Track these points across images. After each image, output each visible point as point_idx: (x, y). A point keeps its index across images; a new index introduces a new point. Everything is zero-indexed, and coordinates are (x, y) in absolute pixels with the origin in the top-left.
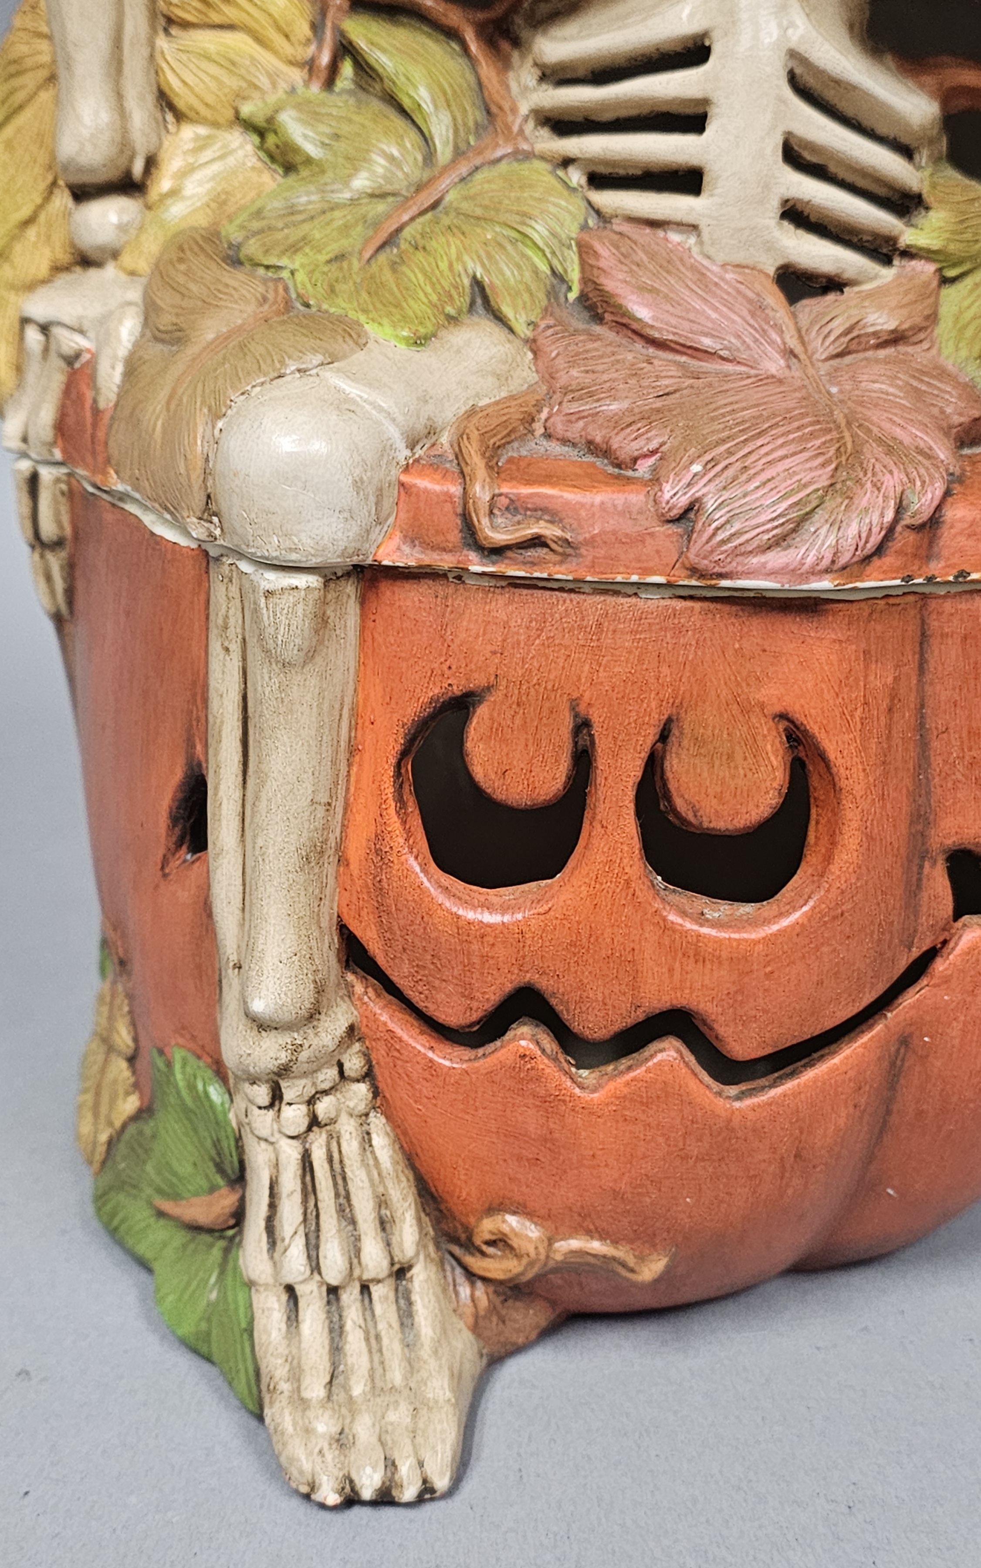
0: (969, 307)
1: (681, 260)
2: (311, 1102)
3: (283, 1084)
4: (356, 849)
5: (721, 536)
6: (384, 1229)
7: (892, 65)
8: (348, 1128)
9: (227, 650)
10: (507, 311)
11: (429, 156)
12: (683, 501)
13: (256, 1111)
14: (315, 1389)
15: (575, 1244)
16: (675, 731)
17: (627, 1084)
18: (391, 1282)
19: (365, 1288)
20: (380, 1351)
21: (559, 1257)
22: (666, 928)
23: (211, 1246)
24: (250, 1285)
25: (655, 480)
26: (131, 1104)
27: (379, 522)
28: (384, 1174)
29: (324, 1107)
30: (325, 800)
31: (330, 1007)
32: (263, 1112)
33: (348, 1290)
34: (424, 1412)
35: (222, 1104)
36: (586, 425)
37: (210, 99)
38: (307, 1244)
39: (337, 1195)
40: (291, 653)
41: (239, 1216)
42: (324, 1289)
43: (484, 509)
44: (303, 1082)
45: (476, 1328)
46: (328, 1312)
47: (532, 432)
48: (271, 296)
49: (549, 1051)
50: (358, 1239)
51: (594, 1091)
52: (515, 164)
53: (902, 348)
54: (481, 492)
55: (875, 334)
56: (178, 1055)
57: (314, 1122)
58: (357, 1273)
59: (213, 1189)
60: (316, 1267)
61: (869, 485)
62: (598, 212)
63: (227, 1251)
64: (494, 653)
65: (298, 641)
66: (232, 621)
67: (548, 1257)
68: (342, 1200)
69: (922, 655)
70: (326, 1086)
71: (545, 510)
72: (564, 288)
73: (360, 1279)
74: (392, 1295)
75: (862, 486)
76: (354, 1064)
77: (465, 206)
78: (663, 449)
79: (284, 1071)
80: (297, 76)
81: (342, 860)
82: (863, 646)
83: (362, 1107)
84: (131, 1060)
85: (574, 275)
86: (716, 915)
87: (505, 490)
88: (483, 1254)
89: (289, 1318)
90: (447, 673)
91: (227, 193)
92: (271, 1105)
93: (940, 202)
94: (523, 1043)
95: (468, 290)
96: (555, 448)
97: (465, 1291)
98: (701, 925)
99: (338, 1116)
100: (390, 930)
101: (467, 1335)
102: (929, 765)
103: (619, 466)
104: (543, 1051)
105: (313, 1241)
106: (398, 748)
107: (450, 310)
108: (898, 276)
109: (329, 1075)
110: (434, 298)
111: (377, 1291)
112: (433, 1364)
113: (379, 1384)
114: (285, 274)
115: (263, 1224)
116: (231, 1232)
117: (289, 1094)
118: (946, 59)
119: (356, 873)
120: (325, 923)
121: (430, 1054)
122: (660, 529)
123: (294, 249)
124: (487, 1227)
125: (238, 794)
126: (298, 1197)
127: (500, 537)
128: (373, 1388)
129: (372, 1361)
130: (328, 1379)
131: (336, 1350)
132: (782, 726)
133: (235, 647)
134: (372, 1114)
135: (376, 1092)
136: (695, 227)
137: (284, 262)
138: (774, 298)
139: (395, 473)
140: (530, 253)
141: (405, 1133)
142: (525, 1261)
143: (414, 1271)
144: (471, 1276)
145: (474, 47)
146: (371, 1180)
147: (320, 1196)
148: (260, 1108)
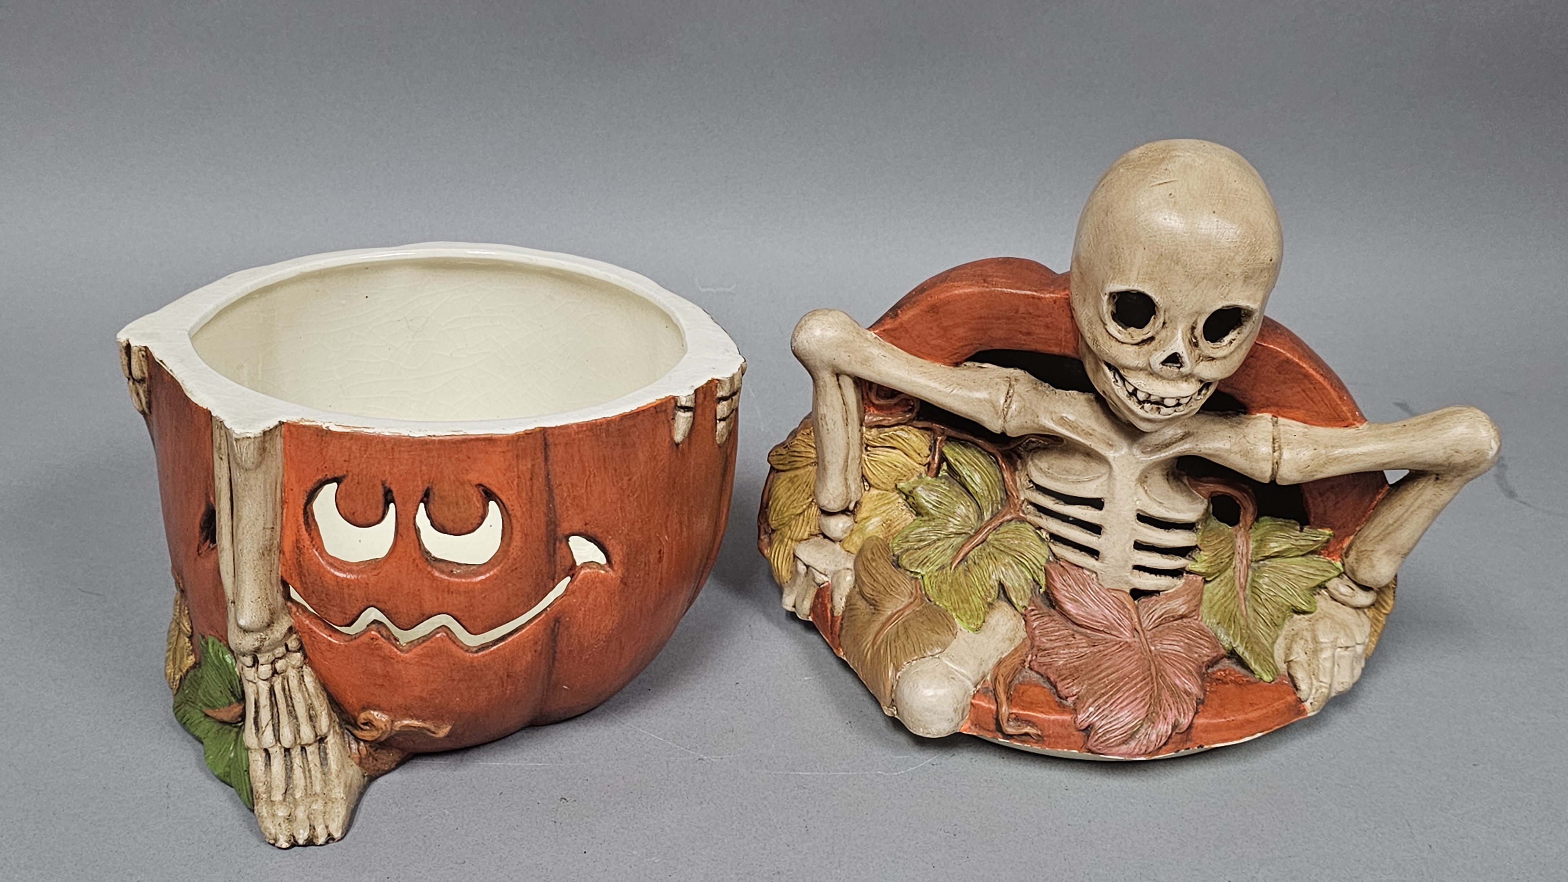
2: (273, 663)
3: (258, 656)
4: (288, 546)
6: (311, 720)
8: (292, 674)
9: (221, 459)
13: (246, 669)
14: (278, 796)
15: (406, 722)
16: (431, 494)
17: (422, 649)
18: (317, 744)
19: (303, 748)
20: (310, 777)
21: (397, 729)
22: (434, 579)
23: (230, 731)
24: (248, 749)
26: (191, 660)
28: (311, 694)
29: (279, 665)
30: (271, 526)
31: (278, 618)
32: (250, 669)
33: (295, 749)
34: (330, 804)
35: (232, 664)
38: (274, 730)
39: (288, 706)
40: (249, 464)
41: (243, 716)
42: (283, 749)
44: (268, 654)
45: (360, 764)
46: (285, 760)
49: (385, 635)
50: (299, 726)
51: (407, 653)
56: (211, 640)
57: (275, 672)
58: (298, 742)
59: (230, 703)
60: (278, 740)
63: (238, 733)
64: (345, 461)
65: (252, 460)
66: (223, 446)
67: (392, 729)
68: (290, 708)
69: (546, 453)
70: (280, 655)
73: (300, 744)
74: (317, 751)
76: (293, 644)
79: (258, 650)
81: (281, 552)
82: (516, 453)
83: (299, 664)
84: (190, 638)
86: (458, 571)
88: (362, 729)
89: (266, 764)
90: (325, 469)
92: (253, 666)
94: (373, 633)
97: (354, 746)
98: (450, 577)
99: (287, 668)
100: (306, 583)
101: (356, 767)
102: (554, 500)
104: (382, 636)
105: (277, 728)
106: (305, 501)
109: (282, 649)
111: (309, 749)
112: (336, 781)
113: (309, 792)
115: (252, 721)
116: (240, 724)
117: (261, 661)
119: (288, 558)
120: (274, 581)
121: (329, 638)
124: (363, 716)
125: (230, 523)
126: (268, 708)
128: (306, 794)
129: (306, 782)
130: (284, 791)
131: (289, 777)
132: (481, 489)
133: (225, 457)
134: (304, 667)
135: (305, 656)
141: (321, 675)
142: (380, 732)
143: (328, 739)
144: (357, 740)
146: (304, 698)
147: (279, 707)
148: (248, 667)
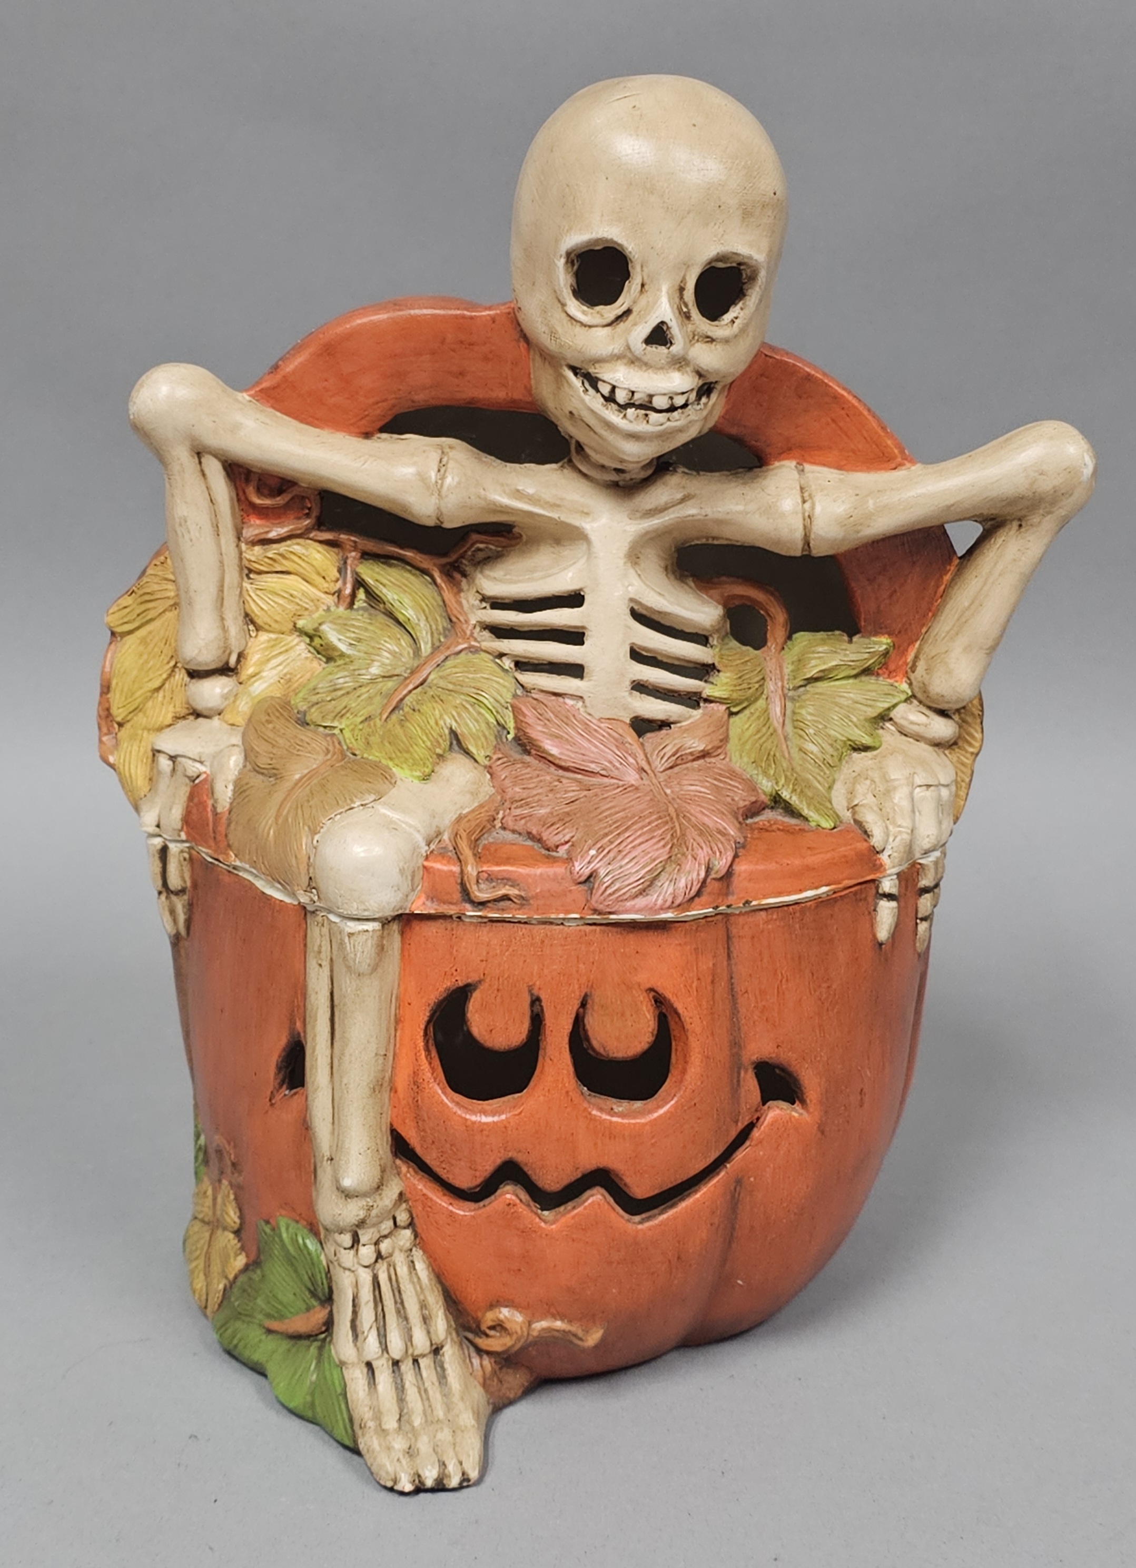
0: (748, 729)
1: (574, 716)
2: (377, 1243)
3: (360, 1232)
4: (402, 1082)
5: (609, 891)
6: (425, 1323)
7: (692, 584)
8: (400, 1260)
9: (320, 965)
10: (473, 749)
11: (417, 651)
12: (587, 872)
13: (343, 1251)
14: (391, 1423)
15: (544, 1324)
16: (590, 1001)
17: (573, 1218)
18: (431, 1356)
19: (415, 1361)
20: (428, 1399)
21: (535, 1333)
22: (592, 1119)
23: (309, 1347)
24: (342, 1364)
25: (569, 860)
26: (240, 1261)
27: (413, 890)
28: (424, 1286)
29: (385, 1246)
30: (383, 1053)
31: (388, 1181)
32: (348, 1251)
33: (405, 1362)
34: (459, 1432)
35: (316, 1250)
36: (526, 824)
37: (277, 618)
38: (379, 1335)
39: (396, 1302)
40: (364, 968)
41: (329, 1324)
42: (390, 1362)
43: (473, 881)
44: (372, 1230)
45: (484, 1385)
46: (394, 1377)
47: (494, 827)
48: (331, 748)
49: (524, 1200)
50: (410, 1329)
51: (552, 1224)
52: (470, 654)
53: (708, 760)
54: (471, 870)
55: (691, 754)
56: (283, 1222)
57: (379, 1256)
58: (410, 1351)
59: (308, 1309)
60: (385, 1348)
61: (690, 857)
62: (523, 686)
63: (321, 1349)
64: (482, 961)
65: (368, 961)
66: (323, 949)
67: (528, 1334)
68: (399, 1306)
69: (728, 948)
70: (386, 1232)
71: (508, 879)
72: (505, 732)
73: (412, 1355)
74: (432, 1364)
75: (686, 857)
76: (403, 1217)
77: (442, 683)
78: (574, 839)
79: (362, 1223)
80: (330, 600)
81: (393, 1090)
82: (694, 946)
83: (408, 1245)
84: (237, 1233)
85: (511, 725)
86: (620, 1109)
87: (485, 869)
88: (487, 1336)
89: (369, 1383)
90: (455, 973)
91: (291, 674)
92: (352, 1247)
93: (726, 666)
94: (508, 1196)
95: (448, 737)
96: (509, 836)
97: (476, 1361)
98: (612, 1116)
99: (393, 1252)
100: (424, 1130)
101: (480, 1390)
102: (738, 1012)
103: (548, 850)
104: (521, 1200)
105: (382, 1332)
106: (426, 1019)
107: (439, 751)
108: (704, 714)
109: (387, 1225)
110: (429, 744)
111: (423, 1362)
112: (461, 1405)
113: (429, 1418)
114: (336, 731)
115: (349, 1324)
116: (323, 1336)
117: (363, 1239)
118: (724, 578)
119: (401, 1096)
120: (384, 1129)
121: (451, 1208)
122: (574, 888)
123: (340, 715)
124: (489, 1318)
125: (328, 1052)
126: (371, 1304)
127: (483, 896)
128: (426, 1421)
129: (424, 1405)
130: (398, 1417)
131: (401, 1400)
132: (652, 994)
133: (326, 964)
134: (414, 1249)
135: (416, 1236)
136: (581, 697)
137: (335, 724)
138: (630, 736)
139: (421, 861)
140: (483, 711)
141: (435, 1260)
142: (515, 1337)
143: (445, 1349)
144: (479, 1351)
145: (439, 580)
146: (416, 1292)
147: (385, 1303)
148: (345, 1249)
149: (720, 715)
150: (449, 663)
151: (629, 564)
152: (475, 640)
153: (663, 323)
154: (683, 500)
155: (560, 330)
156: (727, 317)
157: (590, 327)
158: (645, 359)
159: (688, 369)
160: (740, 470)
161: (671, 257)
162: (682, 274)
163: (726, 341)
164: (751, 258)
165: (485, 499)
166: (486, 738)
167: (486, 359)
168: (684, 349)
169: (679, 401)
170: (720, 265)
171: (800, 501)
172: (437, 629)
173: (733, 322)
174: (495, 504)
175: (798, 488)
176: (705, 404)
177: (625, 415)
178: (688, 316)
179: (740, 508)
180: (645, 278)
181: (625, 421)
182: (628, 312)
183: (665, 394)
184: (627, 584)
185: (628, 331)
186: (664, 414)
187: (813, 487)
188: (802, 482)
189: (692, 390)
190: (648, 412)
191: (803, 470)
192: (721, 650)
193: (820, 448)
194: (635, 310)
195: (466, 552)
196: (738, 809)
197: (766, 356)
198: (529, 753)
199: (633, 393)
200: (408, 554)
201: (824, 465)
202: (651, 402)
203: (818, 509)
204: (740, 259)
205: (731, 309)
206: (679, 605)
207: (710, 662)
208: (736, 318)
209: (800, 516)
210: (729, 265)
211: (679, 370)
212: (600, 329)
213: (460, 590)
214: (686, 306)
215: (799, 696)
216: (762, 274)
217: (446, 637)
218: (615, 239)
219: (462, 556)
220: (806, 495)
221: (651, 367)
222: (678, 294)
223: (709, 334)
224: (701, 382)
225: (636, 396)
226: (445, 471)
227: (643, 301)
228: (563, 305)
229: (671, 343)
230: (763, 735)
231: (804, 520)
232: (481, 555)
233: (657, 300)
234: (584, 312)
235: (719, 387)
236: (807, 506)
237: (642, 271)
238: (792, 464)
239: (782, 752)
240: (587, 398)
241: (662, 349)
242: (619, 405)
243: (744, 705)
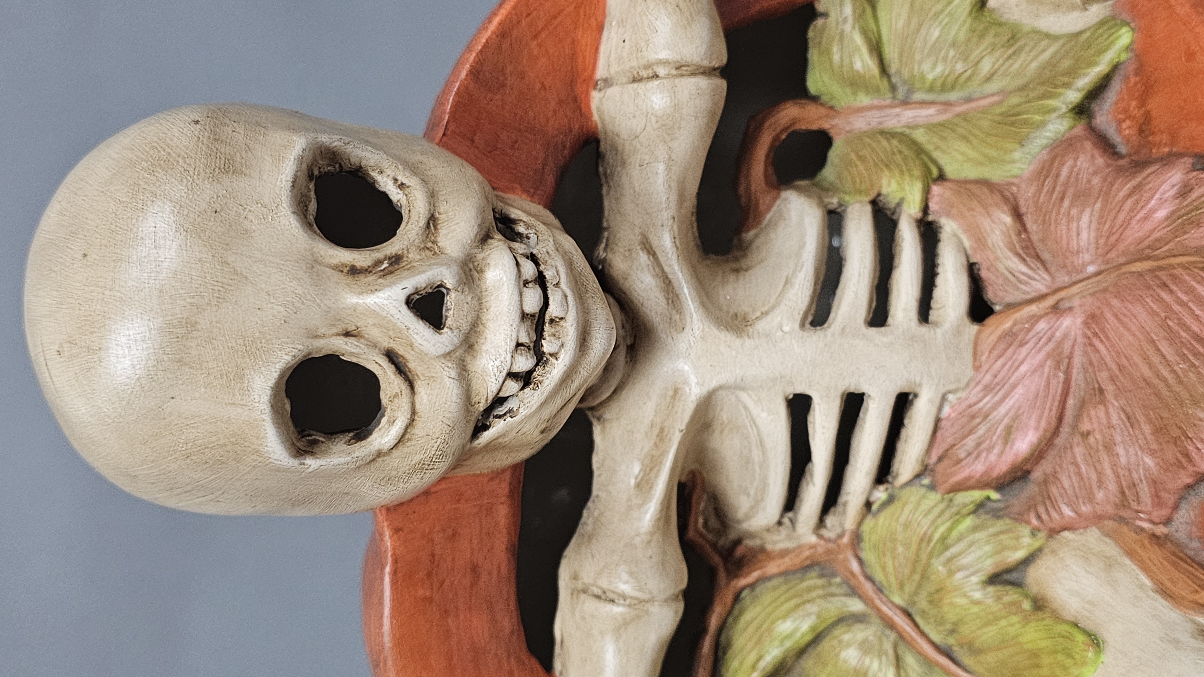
0: (962, 153)
1: (970, 406)
7: (752, 233)
10: (1020, 555)
11: (858, 619)
53: (1025, 209)
55: (1017, 234)
62: (918, 476)
72: (988, 504)
77: (909, 588)
85: (977, 495)
93: (872, 185)
95: (1001, 590)
96: (1181, 516)
107: (1028, 606)
108: (949, 215)
110: (1017, 620)
118: (742, 189)
136: (943, 395)
140: (956, 535)
145: (748, 581)
149: (948, 194)
150: (879, 576)
151: (750, 329)
152: (841, 536)
153: (408, 302)
154: (651, 252)
155: (417, 458)
156: (395, 195)
157: (414, 412)
158: (465, 327)
159: (480, 256)
160: (601, 169)
161: (300, 291)
162: (329, 271)
163: (432, 196)
164: (300, 160)
165: (652, 534)
166: (1002, 532)
167: (454, 536)
168: (449, 266)
169: (529, 269)
170: (313, 206)
171: (656, 83)
172: (823, 587)
173: (402, 186)
174: (659, 519)
175: (635, 85)
176: (528, 226)
177: (551, 355)
178: (396, 260)
179: (661, 167)
180: (335, 330)
181: (562, 356)
182: (391, 356)
183: (521, 294)
184: (779, 334)
185: (422, 356)
186: (549, 292)
187: (634, 63)
188: (625, 80)
189: (510, 248)
190: (547, 318)
191: (606, 80)
192: (845, 193)
193: (573, 57)
194: (386, 343)
195: (708, 542)
196: (1108, 166)
197: (444, 135)
198: (1028, 472)
199: (518, 345)
200: (714, 622)
201: (597, 50)
202: (533, 316)
203: (664, 55)
204: (303, 179)
205: (382, 189)
206: (798, 255)
207: (868, 208)
208: (396, 180)
209: (677, 81)
210: (312, 193)
211: (481, 271)
212: (417, 399)
213: (762, 550)
214: (379, 262)
215: (905, 83)
216: (325, 139)
217: (834, 575)
218: (272, 382)
219: (714, 546)
220: (644, 74)
221: (478, 317)
222: (362, 277)
223: (422, 222)
224: (498, 236)
225: (524, 339)
226: (613, 592)
227: (374, 333)
228: (379, 454)
229: (440, 286)
230: (970, 132)
231: (682, 75)
232: (713, 522)
233: (370, 312)
234: (392, 422)
235: (500, 205)
236: (662, 71)
237: (324, 336)
238: (596, 96)
239: (993, 105)
240: (523, 412)
241: (451, 300)
242: (537, 365)
243: (926, 159)
